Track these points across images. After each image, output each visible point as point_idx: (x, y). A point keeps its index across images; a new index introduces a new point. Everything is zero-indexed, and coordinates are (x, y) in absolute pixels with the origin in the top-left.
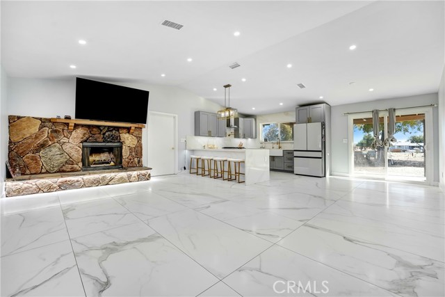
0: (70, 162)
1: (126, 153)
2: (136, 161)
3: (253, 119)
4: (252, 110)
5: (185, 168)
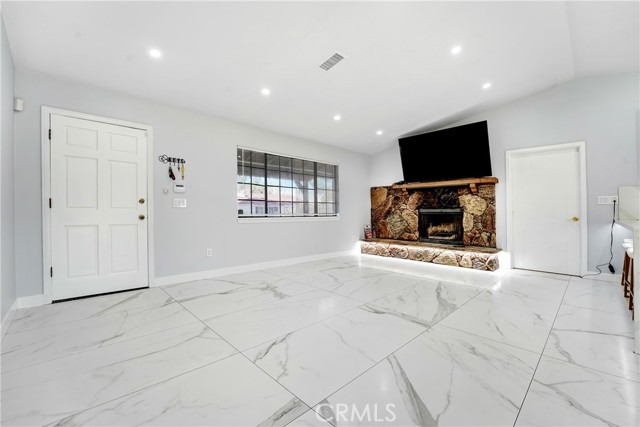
0: (407, 230)
1: (468, 224)
2: (484, 236)
5: (612, 269)
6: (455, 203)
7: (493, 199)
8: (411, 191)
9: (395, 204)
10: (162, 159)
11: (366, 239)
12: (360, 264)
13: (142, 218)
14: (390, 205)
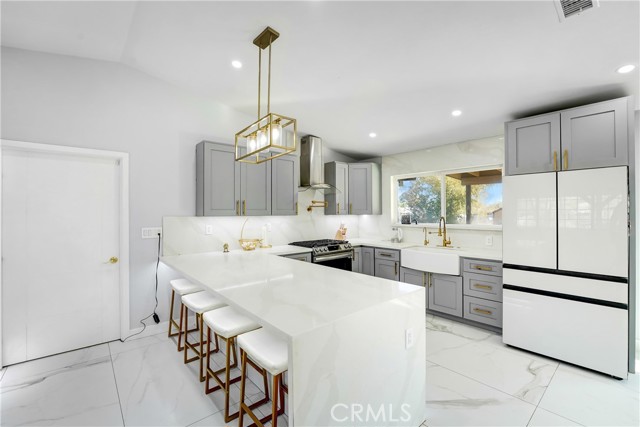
3: (374, 167)
4: (367, 140)
5: (156, 319)
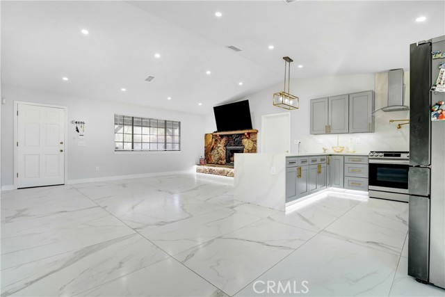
0: (220, 159)
6: (240, 143)
7: (256, 141)
8: (222, 136)
9: (215, 144)
10: (72, 122)
11: (200, 164)
12: (196, 178)
13: (62, 151)
14: (213, 144)
